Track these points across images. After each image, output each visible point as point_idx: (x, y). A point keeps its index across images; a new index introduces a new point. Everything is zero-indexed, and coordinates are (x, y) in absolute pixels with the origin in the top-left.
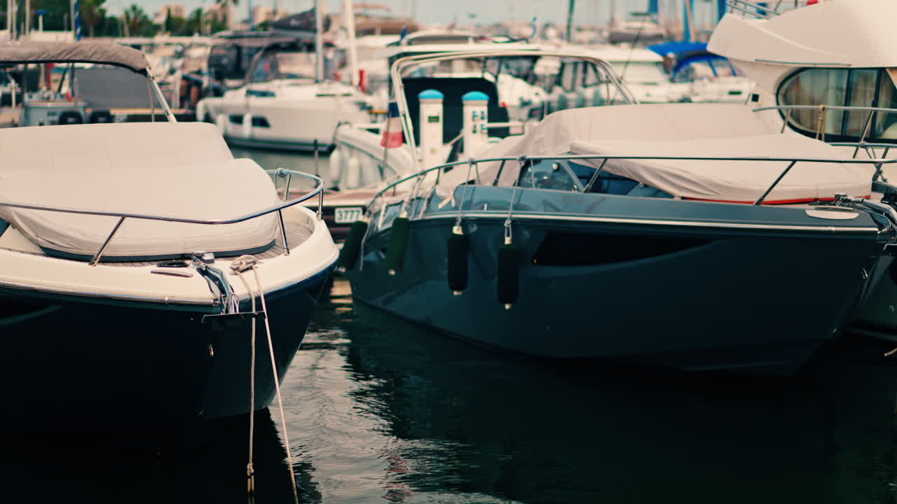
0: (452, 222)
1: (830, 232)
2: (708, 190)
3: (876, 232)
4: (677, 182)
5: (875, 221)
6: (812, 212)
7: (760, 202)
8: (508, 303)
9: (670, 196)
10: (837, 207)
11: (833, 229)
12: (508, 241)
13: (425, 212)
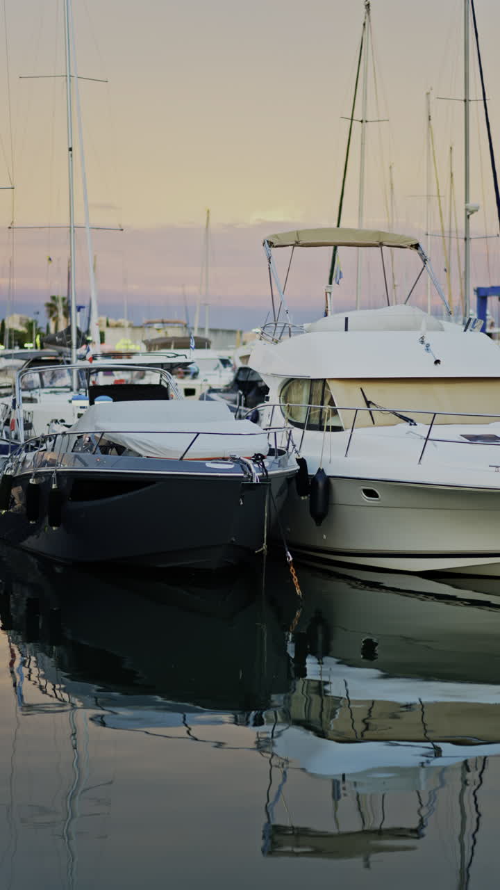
0: (29, 476)
1: (218, 477)
2: (158, 451)
3: (242, 477)
4: (144, 447)
5: (243, 469)
6: (209, 465)
7: (181, 458)
8: (55, 526)
9: (140, 455)
10: (228, 462)
11: (220, 474)
12: (54, 486)
13: (21, 470)
